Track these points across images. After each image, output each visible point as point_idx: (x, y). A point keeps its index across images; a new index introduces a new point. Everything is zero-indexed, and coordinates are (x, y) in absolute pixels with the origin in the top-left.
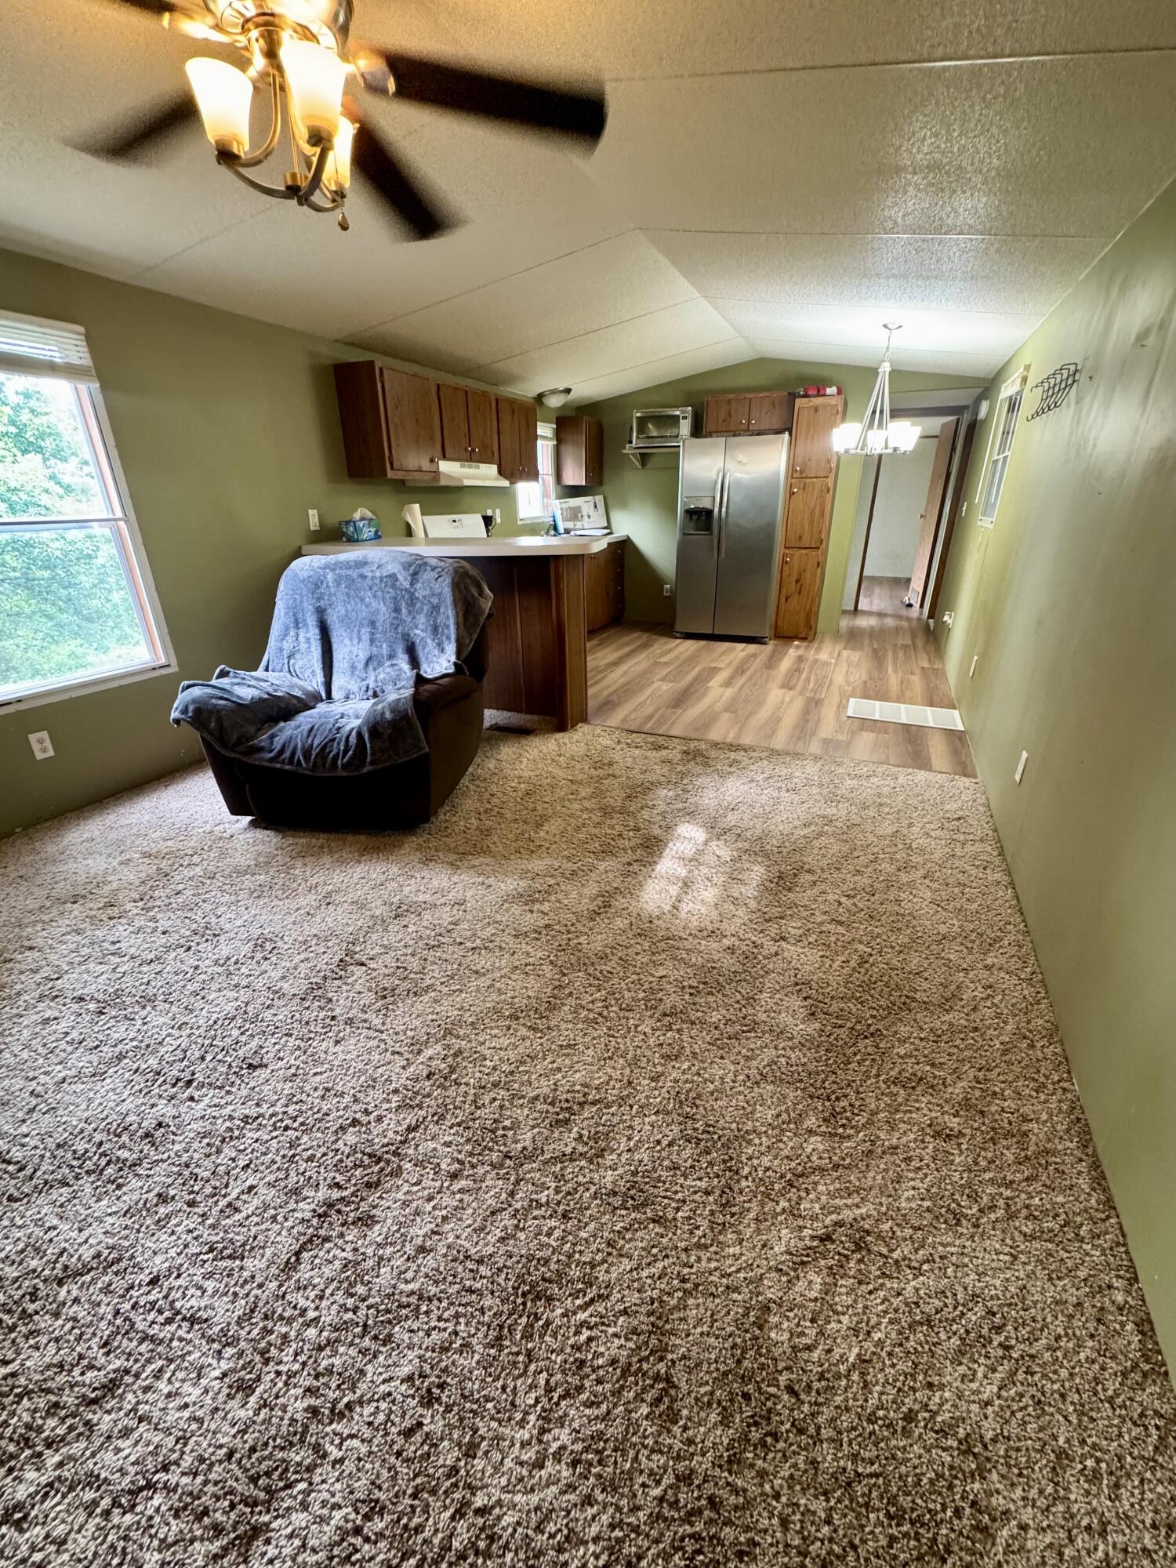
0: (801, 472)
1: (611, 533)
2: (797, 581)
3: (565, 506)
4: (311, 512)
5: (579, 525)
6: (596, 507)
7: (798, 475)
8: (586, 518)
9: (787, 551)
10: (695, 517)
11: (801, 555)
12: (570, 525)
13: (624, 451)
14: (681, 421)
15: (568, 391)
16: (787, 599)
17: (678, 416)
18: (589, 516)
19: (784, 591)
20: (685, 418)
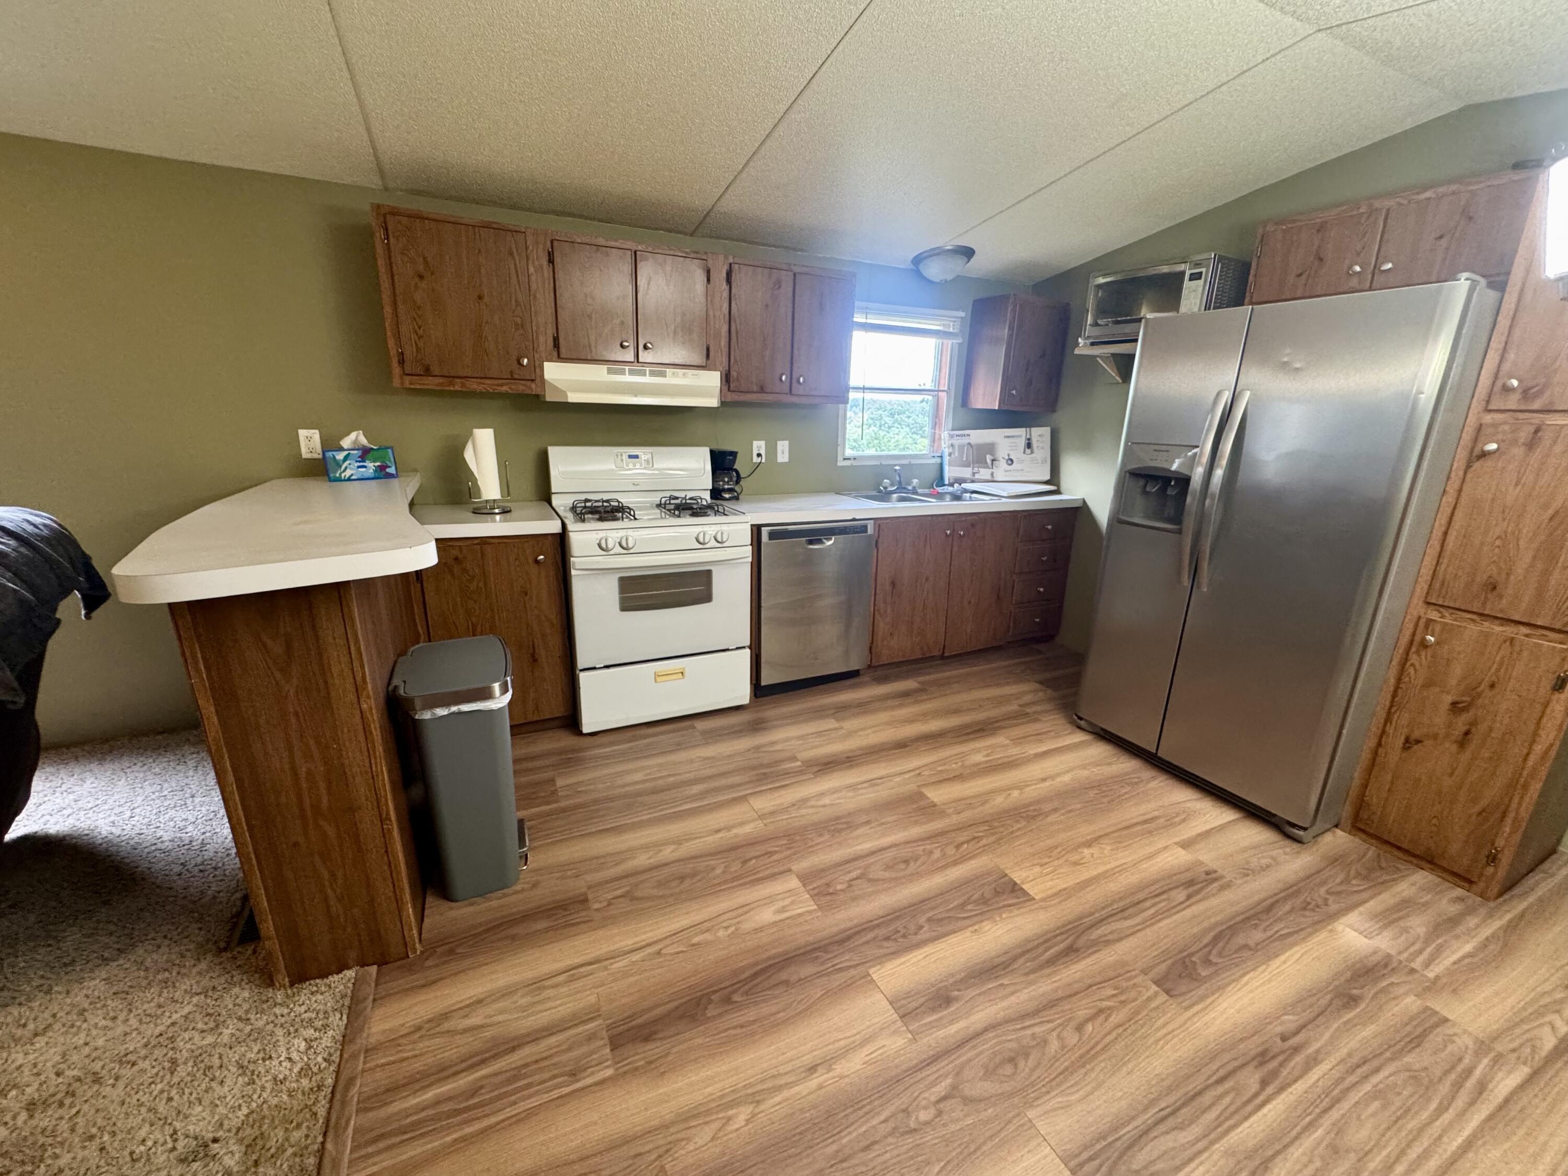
0: (1526, 393)
1: (1057, 492)
2: (1456, 709)
3: (957, 442)
4: (303, 433)
5: (984, 473)
6: (1029, 445)
7: (1512, 402)
8: (1003, 464)
9: (1434, 615)
10: (1153, 489)
11: (1487, 635)
12: (966, 473)
13: (1077, 352)
14: (1187, 283)
15: (968, 253)
16: (1408, 743)
17: (1183, 273)
18: (1010, 461)
19: (1403, 719)
20: (1195, 277)
